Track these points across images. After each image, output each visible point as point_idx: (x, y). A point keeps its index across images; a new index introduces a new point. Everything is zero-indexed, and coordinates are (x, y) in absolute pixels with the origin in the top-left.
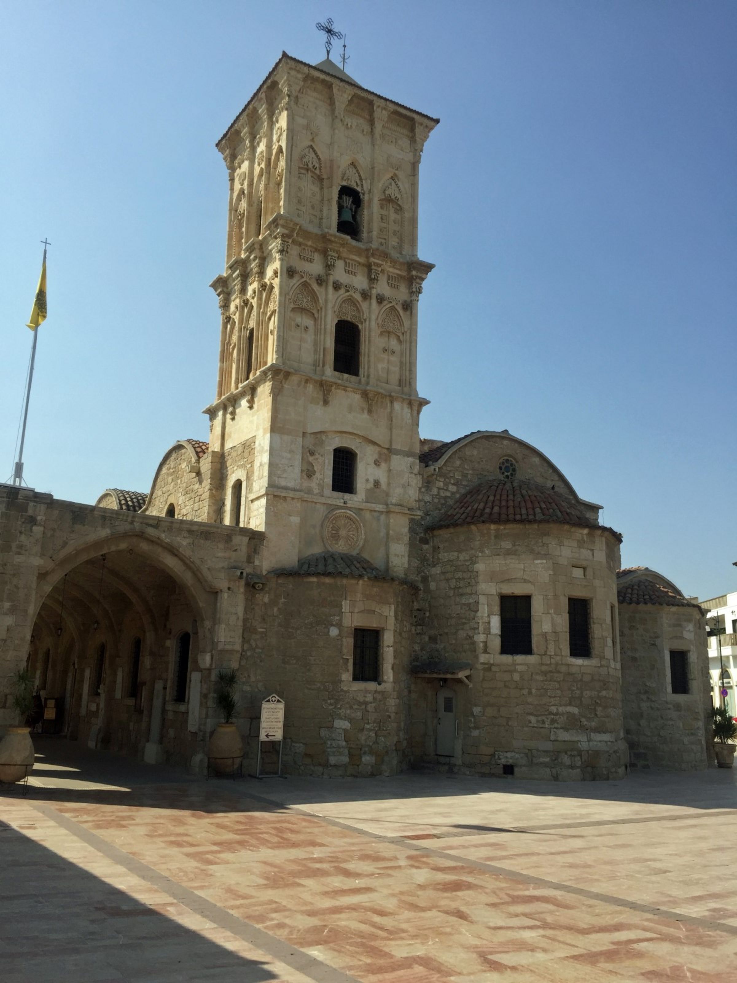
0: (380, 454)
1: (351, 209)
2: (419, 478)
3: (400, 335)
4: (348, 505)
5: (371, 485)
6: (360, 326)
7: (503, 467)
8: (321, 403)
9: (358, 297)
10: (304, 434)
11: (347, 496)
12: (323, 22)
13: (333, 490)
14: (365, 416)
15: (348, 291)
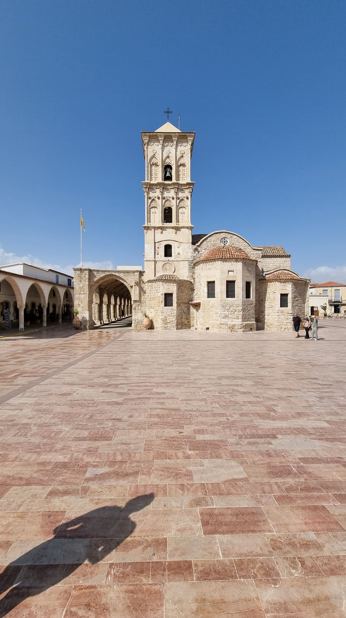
0: (179, 244)
1: (170, 172)
2: (192, 249)
3: (186, 207)
4: (169, 260)
5: (177, 254)
6: (172, 207)
7: (223, 241)
8: (160, 233)
9: (171, 199)
10: (155, 243)
11: (169, 258)
12: (166, 110)
13: (165, 256)
14: (174, 234)
15: (167, 198)
